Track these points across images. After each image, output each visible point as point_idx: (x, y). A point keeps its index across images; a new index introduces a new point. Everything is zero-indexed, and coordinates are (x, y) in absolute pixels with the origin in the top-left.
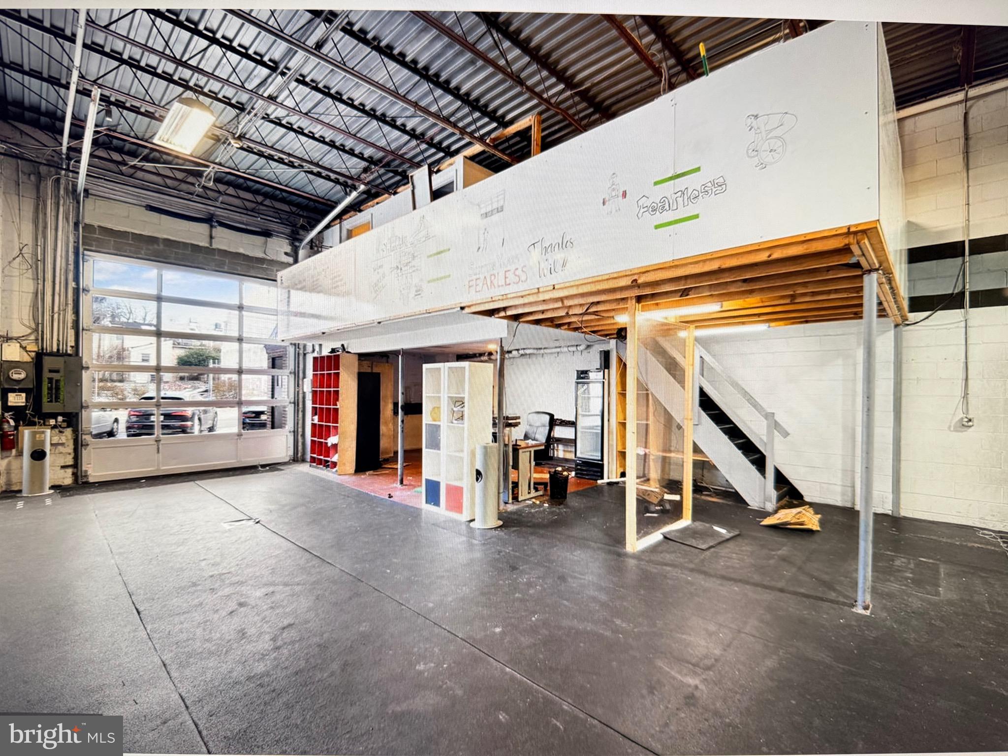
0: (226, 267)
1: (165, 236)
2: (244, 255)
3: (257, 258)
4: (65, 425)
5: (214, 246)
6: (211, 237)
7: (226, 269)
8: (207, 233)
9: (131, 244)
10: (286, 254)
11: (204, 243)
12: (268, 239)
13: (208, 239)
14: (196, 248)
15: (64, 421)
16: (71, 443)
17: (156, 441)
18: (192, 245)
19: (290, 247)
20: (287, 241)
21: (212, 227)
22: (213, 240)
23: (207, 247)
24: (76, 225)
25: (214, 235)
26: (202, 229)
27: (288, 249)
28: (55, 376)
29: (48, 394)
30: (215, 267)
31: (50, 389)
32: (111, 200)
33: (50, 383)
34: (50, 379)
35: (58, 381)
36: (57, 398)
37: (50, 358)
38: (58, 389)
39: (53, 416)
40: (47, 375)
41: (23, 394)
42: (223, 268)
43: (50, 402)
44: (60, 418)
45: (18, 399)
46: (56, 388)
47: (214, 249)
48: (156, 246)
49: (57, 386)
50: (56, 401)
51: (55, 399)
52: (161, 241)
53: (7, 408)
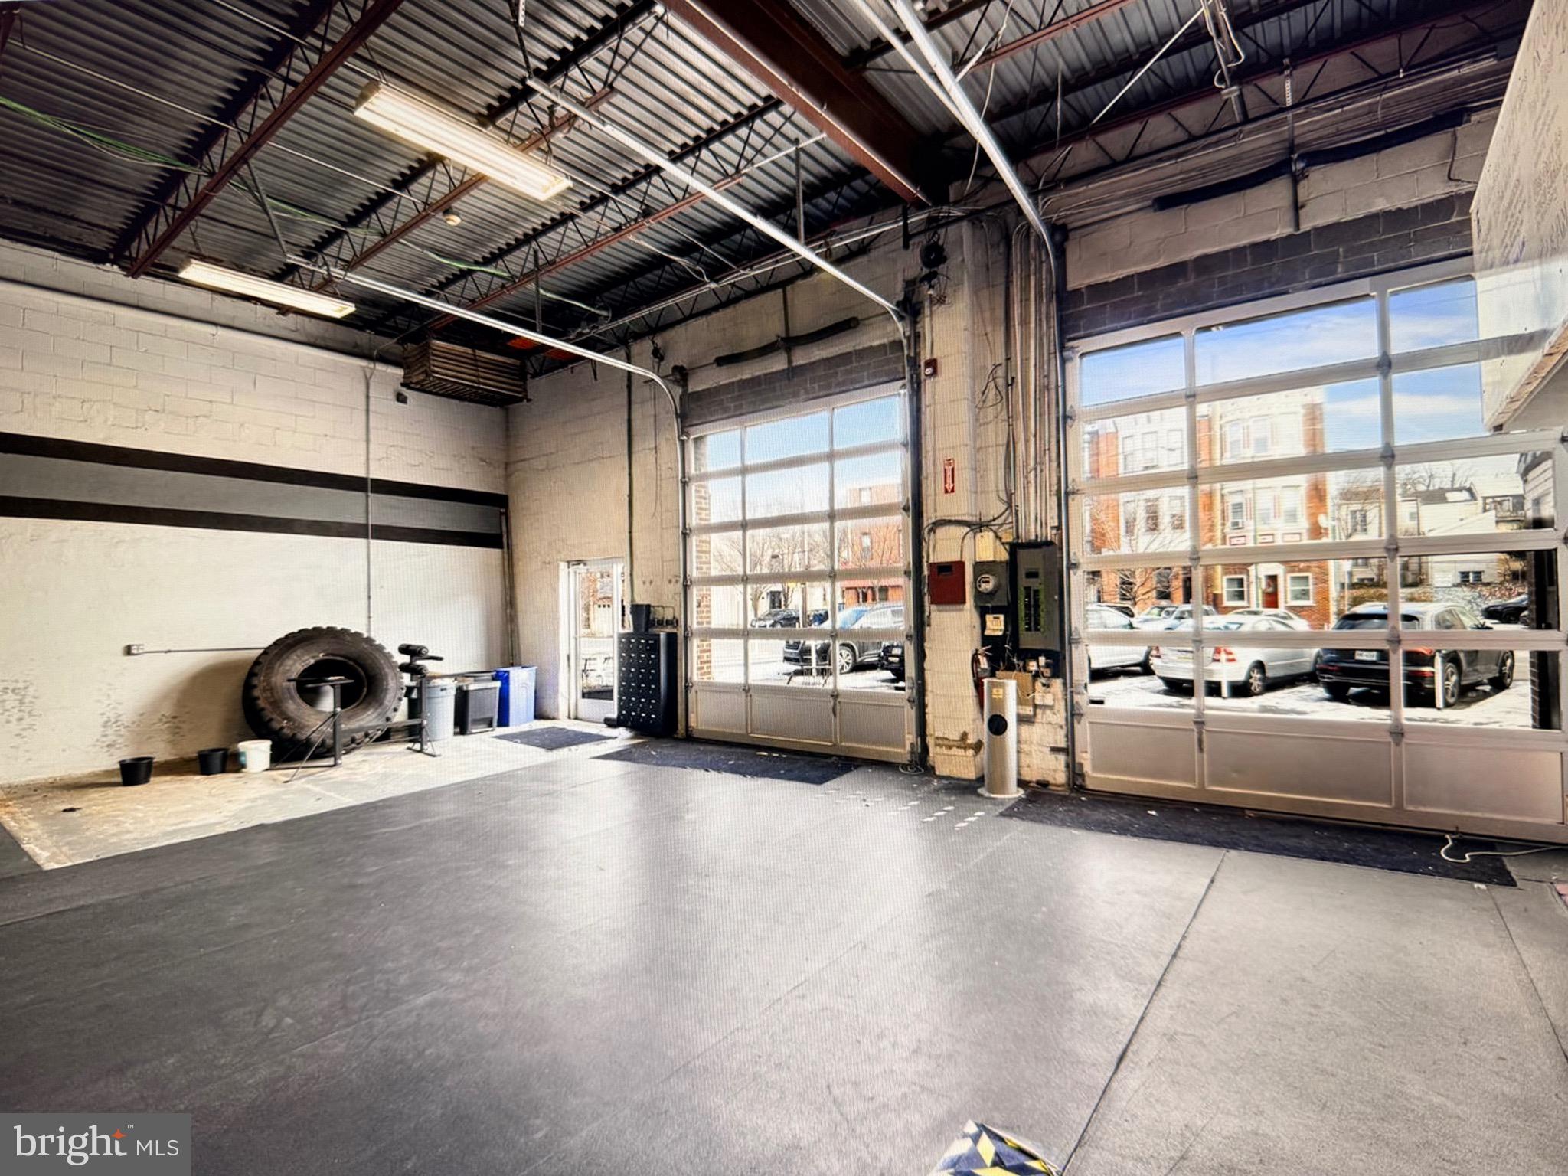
0: (1341, 268)
3: (1427, 206)
4: (1050, 672)
5: (1307, 226)
6: (1297, 206)
7: (1341, 271)
8: (1286, 200)
9: (1138, 299)
11: (1281, 230)
12: (1460, 130)
13: (1289, 216)
14: (1264, 250)
15: (1048, 666)
16: (1060, 706)
17: (1196, 723)
18: (1255, 246)
21: (1294, 178)
22: (1302, 212)
23: (1290, 237)
25: (1301, 198)
26: (1272, 195)
28: (1034, 583)
29: (1026, 615)
30: (1311, 278)
31: (1028, 606)
32: (1103, 225)
33: (1028, 596)
34: (1028, 589)
35: (1037, 592)
36: (1037, 623)
37: (1026, 551)
38: (1037, 606)
39: (1034, 655)
40: (1023, 582)
41: (1002, 617)
42: (1335, 272)
43: (1029, 630)
44: (1042, 660)
45: (996, 625)
46: (1034, 607)
47: (1307, 233)
48: (1181, 283)
49: (1037, 601)
50: (1037, 630)
51: (1034, 625)
52: (1190, 266)
53: (986, 640)
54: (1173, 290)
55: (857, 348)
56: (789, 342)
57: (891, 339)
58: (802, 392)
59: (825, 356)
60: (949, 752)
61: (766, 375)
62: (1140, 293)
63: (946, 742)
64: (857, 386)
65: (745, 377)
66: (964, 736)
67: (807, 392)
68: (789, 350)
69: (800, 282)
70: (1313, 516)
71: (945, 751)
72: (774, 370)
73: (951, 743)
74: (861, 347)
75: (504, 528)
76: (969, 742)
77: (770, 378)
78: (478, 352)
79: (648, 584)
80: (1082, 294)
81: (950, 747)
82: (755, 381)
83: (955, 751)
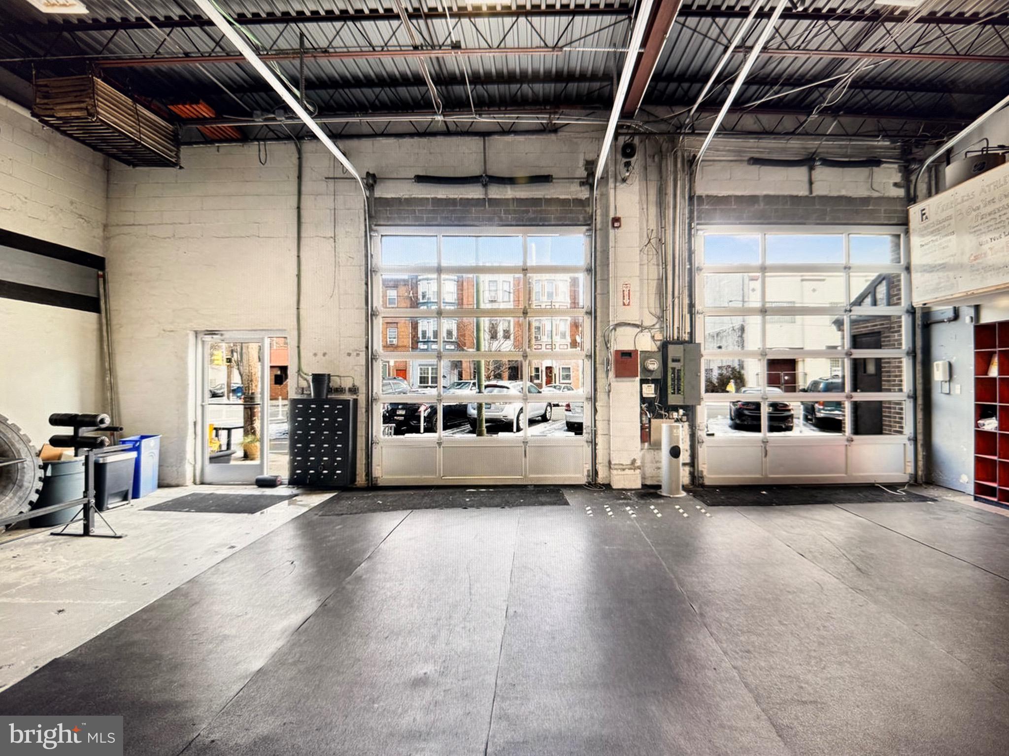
0: (827, 219)
1: (765, 193)
2: (846, 197)
3: (861, 199)
4: (685, 418)
5: (814, 194)
6: (811, 183)
7: (827, 220)
8: (805, 179)
9: (734, 209)
10: (896, 185)
11: (803, 192)
12: (875, 169)
13: (807, 186)
14: (795, 199)
15: (684, 415)
17: (763, 441)
19: (900, 175)
20: (896, 166)
21: (811, 168)
22: (813, 186)
23: (807, 197)
24: (691, 198)
25: (814, 179)
26: (800, 174)
27: (898, 178)
28: (677, 365)
29: (672, 385)
30: (816, 220)
31: (673, 380)
32: (716, 163)
33: (673, 373)
34: (673, 369)
35: (679, 371)
36: (679, 390)
37: (673, 346)
38: (679, 379)
39: (675, 408)
40: (671, 364)
41: (653, 386)
42: (825, 219)
43: (673, 393)
44: (681, 412)
45: (650, 391)
46: (678, 379)
47: (814, 197)
48: (756, 206)
49: (679, 376)
50: (678, 393)
51: (678, 390)
52: (761, 199)
53: (643, 400)
54: (752, 209)
55: (546, 197)
56: (487, 179)
57: (574, 197)
58: (496, 218)
59: (518, 197)
60: (623, 473)
61: (461, 199)
62: (735, 207)
63: (621, 467)
64: (546, 223)
65: (439, 197)
66: (634, 461)
67: (501, 219)
68: (485, 186)
69: (496, 137)
70: (573, 336)
71: (620, 472)
72: (470, 197)
73: (624, 467)
74: (549, 197)
75: (102, 291)
76: (636, 465)
77: (467, 203)
78: (139, 107)
79: (320, 355)
80: (703, 199)
81: (624, 470)
82: (451, 202)
83: (627, 472)
